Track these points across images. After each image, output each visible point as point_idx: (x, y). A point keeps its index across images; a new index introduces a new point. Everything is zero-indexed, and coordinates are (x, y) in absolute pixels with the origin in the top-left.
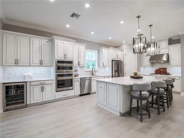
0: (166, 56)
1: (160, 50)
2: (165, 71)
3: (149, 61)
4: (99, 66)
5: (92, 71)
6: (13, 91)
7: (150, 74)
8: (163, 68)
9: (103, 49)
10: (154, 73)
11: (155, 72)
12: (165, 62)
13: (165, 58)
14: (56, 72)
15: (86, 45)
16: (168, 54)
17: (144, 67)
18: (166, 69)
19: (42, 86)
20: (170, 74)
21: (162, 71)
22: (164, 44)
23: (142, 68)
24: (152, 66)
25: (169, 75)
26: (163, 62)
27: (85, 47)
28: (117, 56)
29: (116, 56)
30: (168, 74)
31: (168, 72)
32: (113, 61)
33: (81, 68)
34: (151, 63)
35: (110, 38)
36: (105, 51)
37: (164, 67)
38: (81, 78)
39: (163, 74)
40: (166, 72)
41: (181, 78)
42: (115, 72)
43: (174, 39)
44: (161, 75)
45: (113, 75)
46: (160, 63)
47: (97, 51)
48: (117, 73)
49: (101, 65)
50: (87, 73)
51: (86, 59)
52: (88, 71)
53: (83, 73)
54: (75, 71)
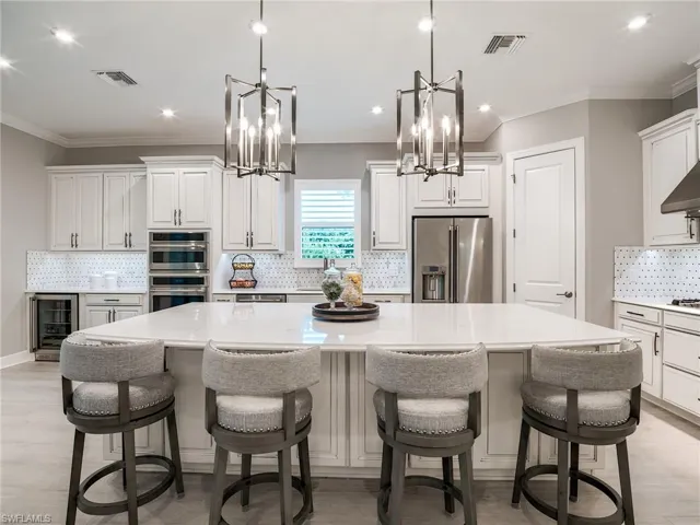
6: (58, 314)
7: (676, 303)
9: (375, 170)
14: (152, 270)
19: (111, 309)
32: (414, 218)
33: (280, 255)
35: (377, 110)
38: (237, 295)
42: (425, 276)
47: (360, 181)
50: (305, 279)
51: (303, 220)
52: (309, 269)
53: (287, 276)
54: (241, 269)
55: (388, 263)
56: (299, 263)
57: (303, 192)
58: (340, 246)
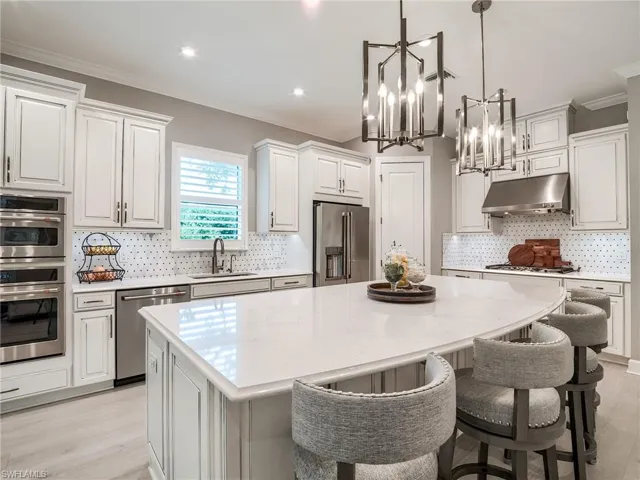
0: (558, 184)
1: (530, 157)
2: (554, 253)
3: (485, 206)
4: (253, 226)
5: (215, 251)
7: (488, 267)
8: (542, 242)
9: (272, 150)
10: (505, 260)
11: (509, 257)
12: (553, 212)
13: (550, 196)
15: (170, 119)
16: (568, 174)
17: (463, 235)
18: (555, 243)
20: (575, 268)
21: (539, 256)
22: (550, 131)
23: (455, 237)
24: (498, 232)
25: (571, 270)
26: (544, 211)
27: (163, 128)
28: (342, 182)
29: (335, 184)
30: (567, 268)
31: (565, 258)
32: (316, 203)
33: (151, 235)
34: (493, 215)
35: (299, 92)
36: (280, 158)
37: (547, 237)
38: (117, 291)
39: (545, 266)
40: (559, 258)
41: (628, 287)
42: (329, 257)
43: (592, 106)
44: (537, 270)
45: (318, 270)
46: (531, 217)
47: (246, 157)
48: (335, 263)
49: (263, 224)
50: (184, 264)
51: (182, 193)
52: (190, 252)
53: (160, 262)
54: (101, 253)
55: (272, 245)
56: (177, 245)
57: (183, 159)
58: (216, 225)
